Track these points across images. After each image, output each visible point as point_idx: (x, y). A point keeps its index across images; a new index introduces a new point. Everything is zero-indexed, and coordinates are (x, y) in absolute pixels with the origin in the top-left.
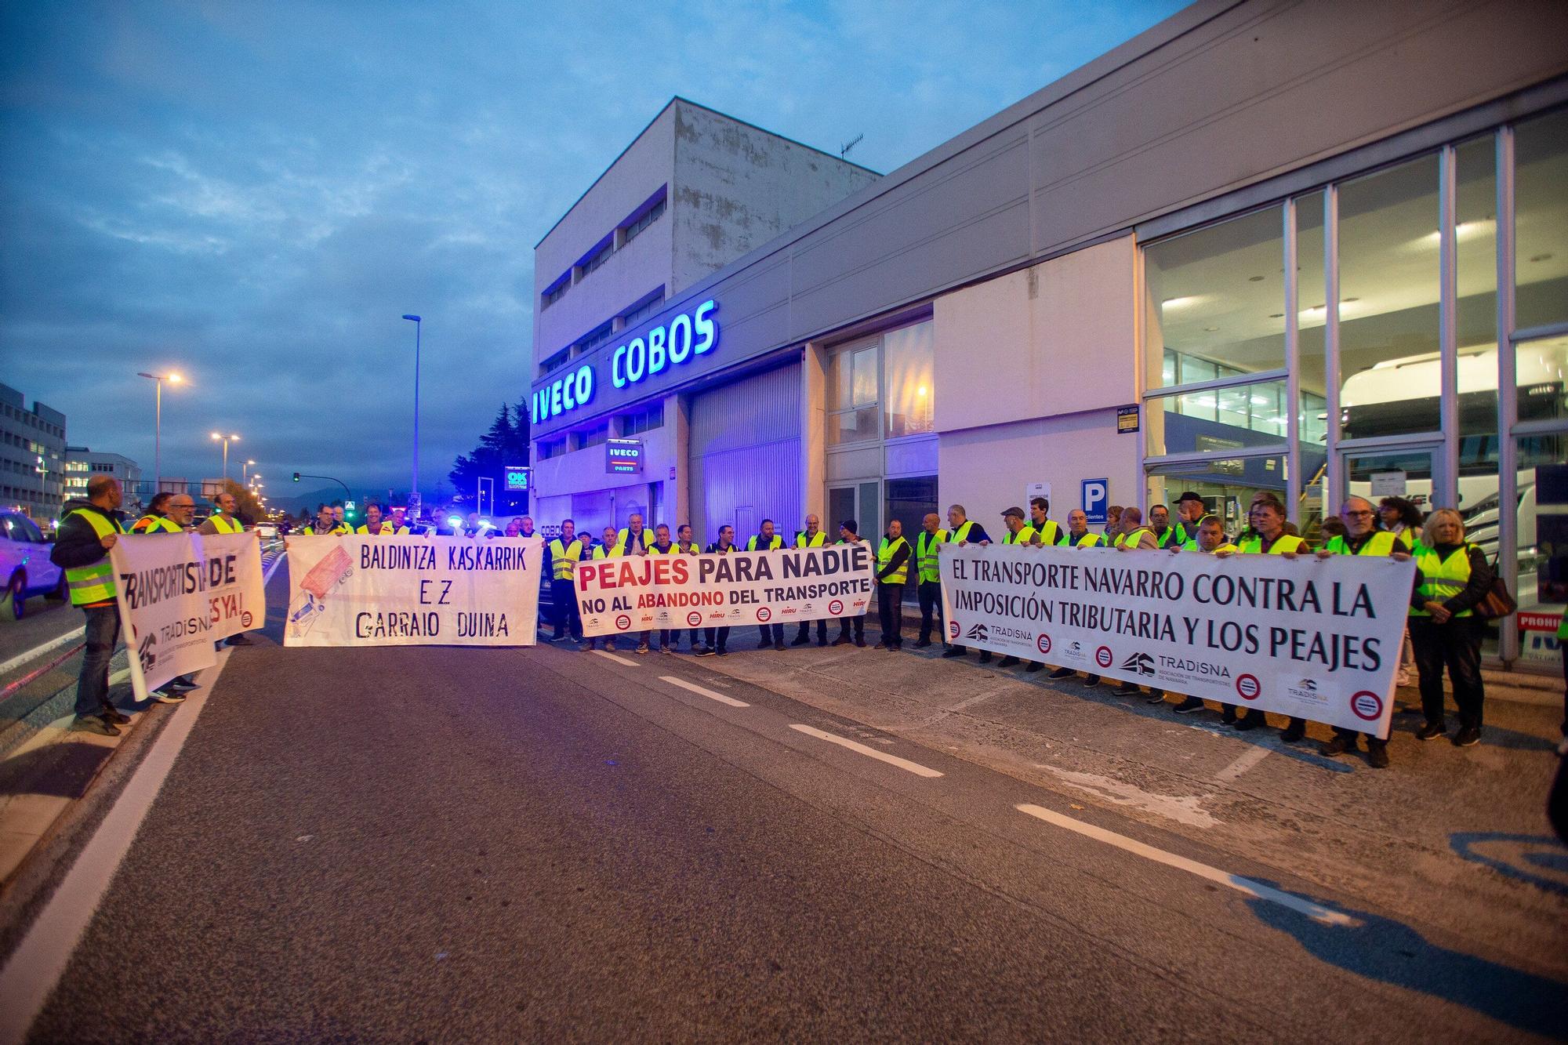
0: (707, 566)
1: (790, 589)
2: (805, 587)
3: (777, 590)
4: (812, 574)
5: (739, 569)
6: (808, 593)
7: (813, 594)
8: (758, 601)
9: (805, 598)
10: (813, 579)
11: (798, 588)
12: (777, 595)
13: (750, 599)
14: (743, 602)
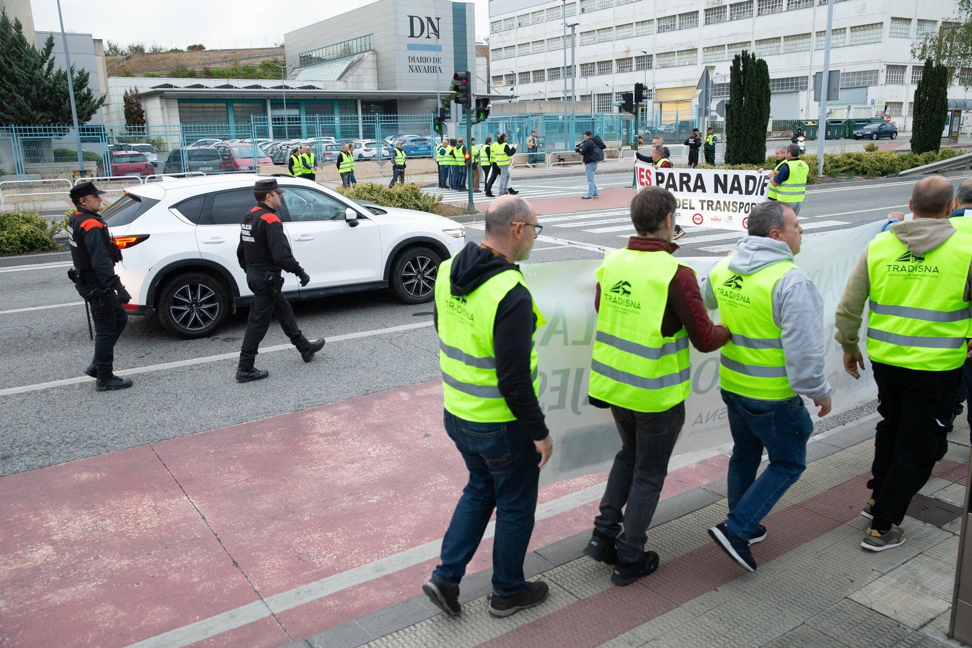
0: (660, 178)
1: (718, 202)
2: (729, 202)
3: (708, 201)
4: (736, 193)
5: (682, 182)
6: (731, 207)
7: (734, 209)
8: (693, 208)
9: (729, 211)
10: (736, 197)
11: (725, 202)
12: (708, 205)
13: (688, 206)
14: (684, 208)
